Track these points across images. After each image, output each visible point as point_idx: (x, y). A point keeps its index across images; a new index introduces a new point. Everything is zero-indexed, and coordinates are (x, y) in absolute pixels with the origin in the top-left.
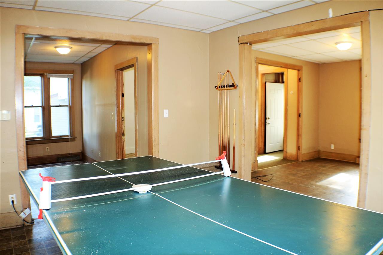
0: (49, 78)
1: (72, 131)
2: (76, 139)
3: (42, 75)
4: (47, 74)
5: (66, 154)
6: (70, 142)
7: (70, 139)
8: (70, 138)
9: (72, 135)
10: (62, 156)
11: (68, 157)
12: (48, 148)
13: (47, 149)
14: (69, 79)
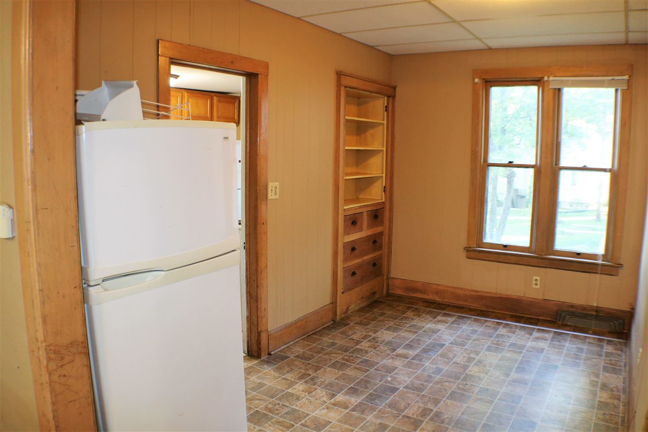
0: (559, 90)
1: (610, 246)
2: (621, 271)
3: (536, 81)
4: (551, 78)
5: (584, 308)
6: (598, 276)
7: (600, 268)
8: (602, 265)
9: (609, 257)
10: (571, 309)
11: (586, 316)
12: (536, 280)
13: (534, 282)
14: (616, 90)
